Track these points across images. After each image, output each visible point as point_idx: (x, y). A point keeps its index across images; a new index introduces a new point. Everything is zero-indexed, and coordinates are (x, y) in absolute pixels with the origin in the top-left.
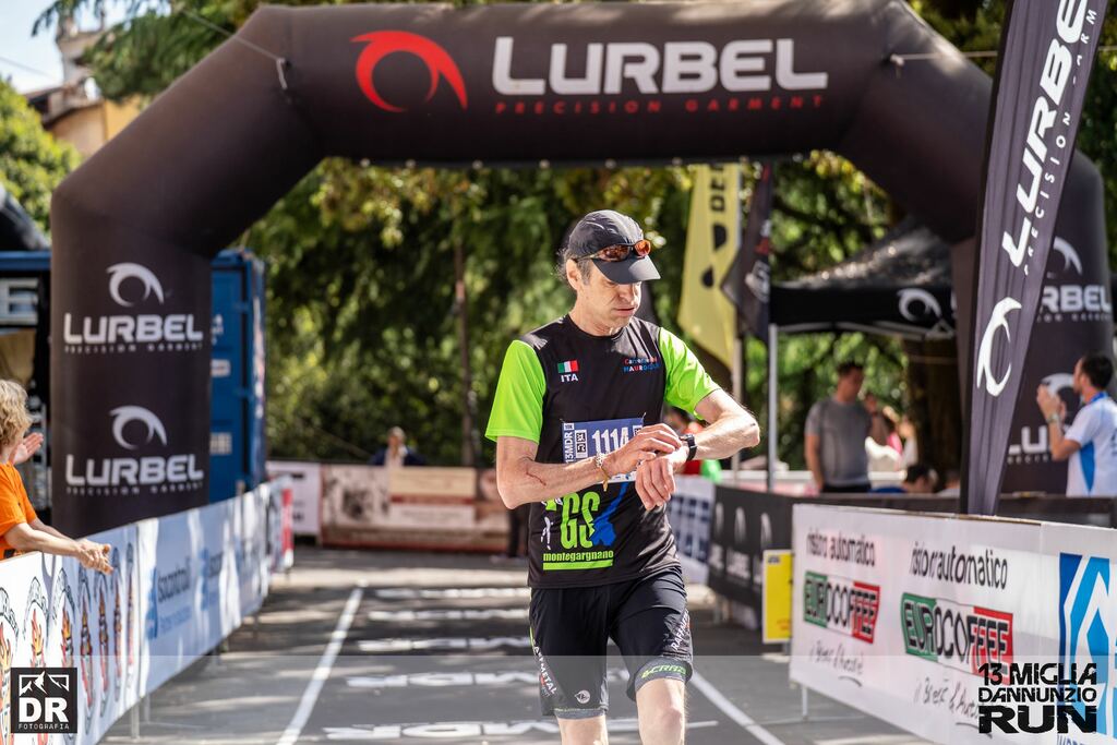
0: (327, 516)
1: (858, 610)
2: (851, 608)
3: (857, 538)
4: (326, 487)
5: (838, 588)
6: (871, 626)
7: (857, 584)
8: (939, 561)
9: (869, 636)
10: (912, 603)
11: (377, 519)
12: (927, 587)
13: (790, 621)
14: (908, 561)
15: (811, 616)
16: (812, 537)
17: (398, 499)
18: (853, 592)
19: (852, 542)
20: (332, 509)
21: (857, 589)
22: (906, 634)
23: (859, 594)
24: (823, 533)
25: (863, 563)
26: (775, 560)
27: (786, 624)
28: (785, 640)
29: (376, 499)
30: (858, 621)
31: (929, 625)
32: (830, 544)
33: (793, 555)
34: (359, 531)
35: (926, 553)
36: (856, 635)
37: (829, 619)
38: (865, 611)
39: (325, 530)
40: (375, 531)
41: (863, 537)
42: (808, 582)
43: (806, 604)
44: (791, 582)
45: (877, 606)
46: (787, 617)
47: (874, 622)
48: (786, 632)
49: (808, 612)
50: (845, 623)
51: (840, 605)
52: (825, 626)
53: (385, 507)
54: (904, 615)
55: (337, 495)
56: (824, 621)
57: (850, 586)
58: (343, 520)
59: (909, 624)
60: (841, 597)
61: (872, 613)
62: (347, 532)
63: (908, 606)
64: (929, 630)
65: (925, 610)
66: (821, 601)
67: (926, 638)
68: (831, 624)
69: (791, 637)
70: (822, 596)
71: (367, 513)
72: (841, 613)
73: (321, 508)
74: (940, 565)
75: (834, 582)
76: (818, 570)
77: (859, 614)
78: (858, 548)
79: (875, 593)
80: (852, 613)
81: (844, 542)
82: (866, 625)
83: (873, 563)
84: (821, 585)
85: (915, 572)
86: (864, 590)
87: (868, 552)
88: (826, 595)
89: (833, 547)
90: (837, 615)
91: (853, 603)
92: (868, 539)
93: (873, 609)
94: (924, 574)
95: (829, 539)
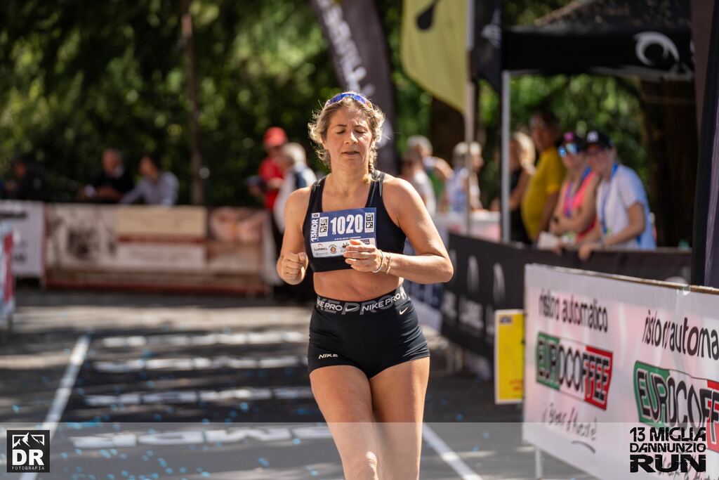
0: (51, 257)
1: (591, 374)
2: (583, 372)
3: (589, 302)
4: (50, 228)
5: (570, 351)
6: (604, 392)
7: (589, 349)
8: (671, 332)
9: (602, 402)
10: (645, 372)
11: (104, 260)
12: (659, 356)
13: (523, 382)
14: (641, 329)
16: (544, 299)
17: (126, 239)
18: (585, 356)
19: (584, 306)
20: (56, 248)
21: (590, 354)
22: (640, 403)
23: (592, 359)
24: (554, 294)
25: (595, 328)
26: (506, 320)
27: (517, 385)
28: (517, 400)
29: (103, 239)
30: (591, 387)
32: (562, 307)
33: (525, 315)
34: (84, 272)
35: (659, 323)
36: (588, 400)
37: (561, 382)
38: (597, 377)
39: (49, 272)
40: (102, 272)
41: (595, 302)
42: (540, 343)
43: (538, 365)
44: (524, 342)
45: (610, 372)
46: (520, 377)
47: (607, 388)
48: (519, 393)
49: (541, 374)
50: (577, 387)
51: (573, 368)
52: (557, 389)
53: (112, 248)
54: (637, 384)
55: (62, 235)
56: (557, 383)
57: (583, 350)
58: (68, 261)
59: (642, 393)
60: (574, 360)
61: (604, 379)
62: (72, 273)
63: (641, 375)
64: (663, 400)
65: (658, 380)
66: (554, 363)
67: (659, 408)
68: (564, 387)
69: (523, 397)
70: (554, 358)
71: (94, 254)
73: (44, 250)
74: (672, 336)
75: (566, 345)
76: (551, 332)
77: (592, 379)
78: (590, 312)
79: (607, 359)
80: (585, 377)
81: (577, 305)
82: (599, 390)
83: (606, 330)
84: (553, 347)
85: (648, 342)
86: (596, 356)
87: (601, 317)
88: (558, 358)
89: (565, 310)
90: (569, 378)
91: (585, 367)
92: (600, 304)
93: (606, 375)
94: (657, 344)
95: (561, 302)
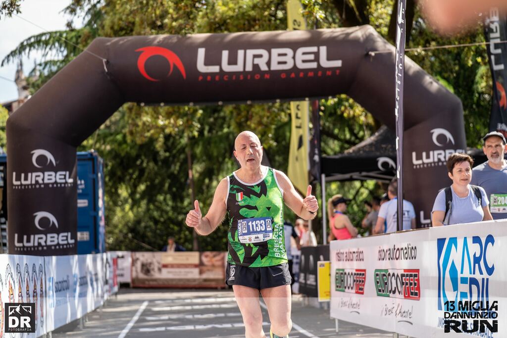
0: (134, 274)
1: (357, 281)
2: (354, 281)
3: (355, 250)
4: (134, 262)
5: (349, 274)
6: (363, 287)
7: (357, 270)
8: (388, 252)
10: (379, 273)
11: (156, 275)
12: (385, 265)
13: (330, 292)
14: (377, 255)
16: (338, 254)
17: (165, 266)
18: (355, 274)
19: (354, 252)
20: (136, 271)
21: (356, 272)
22: (377, 287)
23: (358, 274)
24: (342, 251)
25: (359, 260)
26: (322, 265)
27: (328, 293)
28: (328, 300)
29: (156, 266)
30: (357, 286)
31: (386, 281)
32: (345, 255)
33: (330, 263)
34: (147, 280)
35: (384, 251)
36: (357, 293)
37: (345, 288)
38: (360, 281)
39: (133, 280)
40: (155, 280)
41: (358, 249)
42: (337, 273)
43: (336, 283)
44: (330, 275)
45: (365, 278)
46: (329, 290)
47: (364, 285)
48: (328, 297)
49: (337, 287)
50: (352, 288)
51: (350, 281)
52: (344, 291)
53: (160, 270)
54: (376, 279)
55: (139, 265)
56: (344, 289)
57: (354, 272)
58: (142, 276)
59: (378, 282)
60: (350, 277)
61: (363, 282)
62: (143, 281)
63: (377, 275)
64: (386, 284)
65: (384, 275)
66: (342, 281)
67: (385, 287)
68: (347, 290)
69: (330, 299)
70: (342, 279)
71: (152, 272)
72: (350, 284)
73: (132, 271)
74: (389, 254)
75: (347, 271)
76: (341, 267)
77: (358, 283)
78: (356, 254)
79: (364, 272)
80: (355, 283)
81: (351, 253)
82: (361, 287)
83: (363, 260)
84: (342, 274)
85: (380, 259)
86: (359, 272)
87: (361, 255)
88: (344, 278)
89: (346, 256)
90: (349, 285)
91: (355, 279)
92: (361, 250)
93: (363, 279)
94: (383, 259)
95: (345, 253)
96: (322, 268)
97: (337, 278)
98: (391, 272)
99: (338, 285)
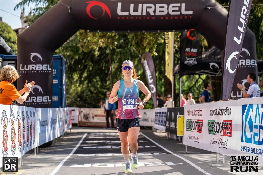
1: (198, 126)
2: (197, 126)
3: (198, 110)
4: (80, 113)
5: (194, 122)
7: (198, 120)
8: (216, 111)
9: (201, 131)
10: (210, 122)
11: (91, 120)
12: (213, 118)
13: (183, 131)
14: (209, 113)
15: (188, 129)
16: (188, 111)
17: (96, 116)
18: (197, 122)
19: (197, 111)
20: (81, 118)
21: (198, 121)
22: (209, 129)
23: (199, 122)
24: (190, 110)
25: (199, 115)
27: (182, 132)
28: (182, 135)
29: (91, 115)
30: (198, 128)
32: (192, 112)
33: (184, 116)
34: (87, 123)
35: (213, 110)
36: (197, 132)
37: (192, 129)
39: (79, 122)
40: (91, 123)
42: (187, 122)
43: (187, 127)
44: (183, 122)
45: (202, 124)
46: (183, 130)
47: (202, 128)
48: (182, 134)
49: (187, 128)
50: (195, 130)
51: (194, 126)
52: (191, 131)
53: (93, 117)
54: (208, 125)
55: (82, 114)
57: (197, 121)
58: (84, 120)
59: (209, 127)
60: (194, 124)
61: (201, 126)
62: (84, 123)
63: (209, 123)
64: (214, 127)
65: (213, 123)
67: (213, 129)
68: (192, 130)
69: (183, 135)
71: (89, 119)
72: (194, 127)
73: (79, 117)
74: (216, 112)
75: (193, 121)
76: (189, 119)
79: (202, 121)
80: (197, 127)
81: (195, 111)
82: (200, 129)
83: (202, 115)
84: (190, 122)
85: (211, 115)
87: (201, 112)
88: (191, 124)
91: (197, 125)
94: (213, 115)
96: (180, 118)
97: (187, 124)
98: (217, 121)
99: (188, 127)
